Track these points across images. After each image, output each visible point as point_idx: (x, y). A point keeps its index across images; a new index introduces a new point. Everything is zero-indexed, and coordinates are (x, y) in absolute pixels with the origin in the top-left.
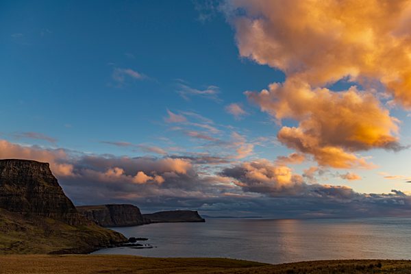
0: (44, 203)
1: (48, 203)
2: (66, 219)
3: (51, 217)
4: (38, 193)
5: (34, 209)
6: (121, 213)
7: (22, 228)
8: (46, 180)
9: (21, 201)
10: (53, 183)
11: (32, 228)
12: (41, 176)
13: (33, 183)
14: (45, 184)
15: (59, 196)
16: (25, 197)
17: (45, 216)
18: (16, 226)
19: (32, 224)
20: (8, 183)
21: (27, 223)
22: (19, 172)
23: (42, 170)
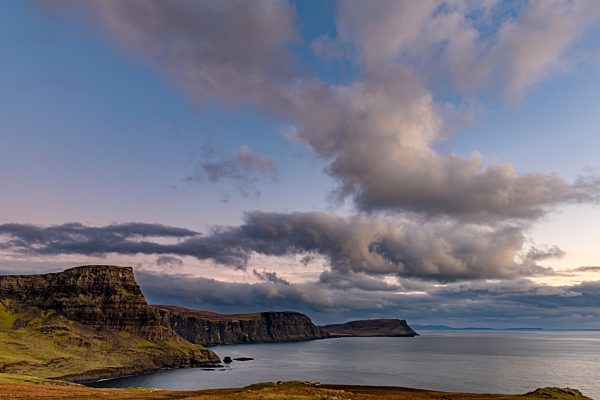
0: (121, 314)
1: (124, 315)
2: (144, 333)
3: (127, 331)
4: (114, 303)
5: (108, 321)
6: (281, 324)
7: (86, 343)
8: (126, 287)
9: (94, 313)
10: (133, 290)
11: (99, 343)
12: (120, 283)
13: (109, 291)
14: (124, 292)
15: (139, 306)
16: (100, 308)
17: (120, 330)
18: (81, 340)
19: (100, 339)
20: (83, 292)
21: (95, 338)
22: (95, 280)
23: (121, 275)
